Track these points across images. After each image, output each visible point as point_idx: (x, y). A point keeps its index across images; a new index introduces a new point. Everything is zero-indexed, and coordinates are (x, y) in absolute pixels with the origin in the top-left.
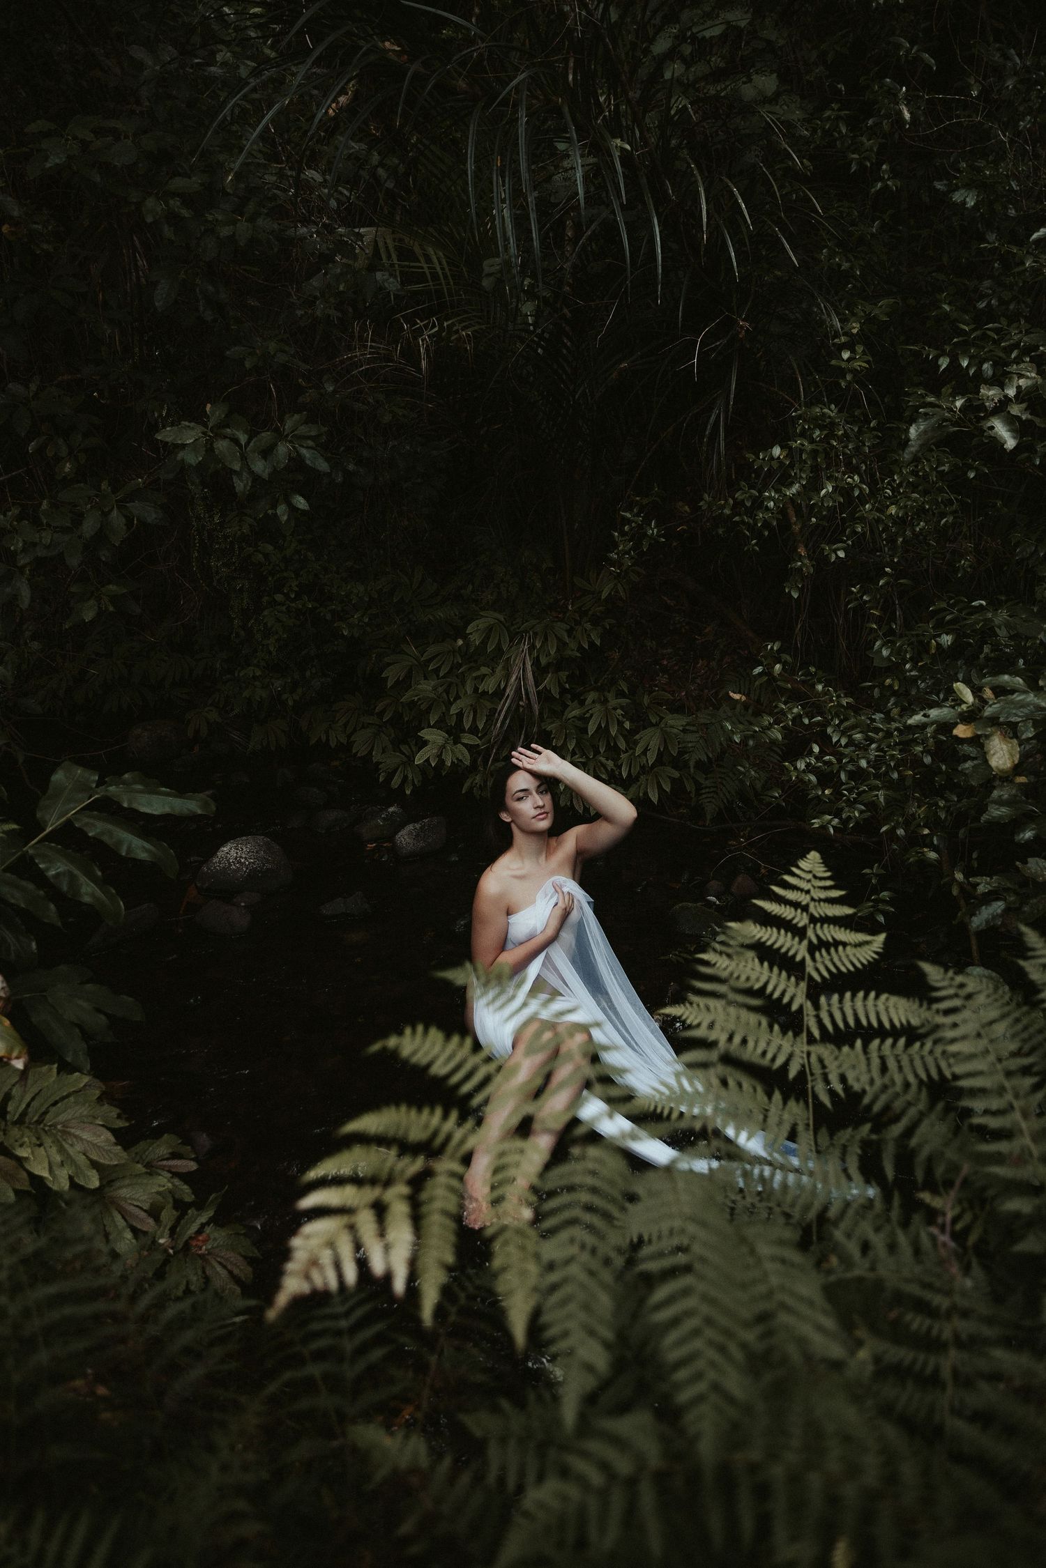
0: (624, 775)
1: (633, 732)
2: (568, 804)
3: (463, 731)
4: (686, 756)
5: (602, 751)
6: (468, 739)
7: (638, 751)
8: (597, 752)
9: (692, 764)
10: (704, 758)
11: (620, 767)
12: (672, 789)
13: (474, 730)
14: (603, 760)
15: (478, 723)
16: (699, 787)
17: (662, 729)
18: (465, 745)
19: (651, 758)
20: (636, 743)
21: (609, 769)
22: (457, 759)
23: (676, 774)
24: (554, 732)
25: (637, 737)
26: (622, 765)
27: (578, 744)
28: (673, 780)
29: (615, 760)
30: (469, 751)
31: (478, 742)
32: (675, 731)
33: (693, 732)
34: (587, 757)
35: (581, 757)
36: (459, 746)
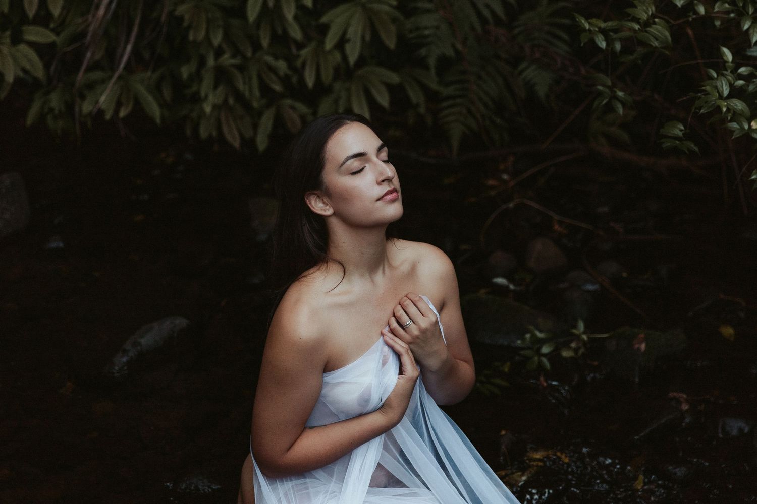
0: (310, 81)
1: (316, 12)
2: (215, 133)
3: (24, 20)
4: (423, 52)
5: (265, 43)
6: (36, 34)
7: (329, 44)
8: (257, 47)
9: (432, 61)
10: (450, 53)
11: (299, 72)
12: (392, 103)
13: (43, 18)
14: (269, 59)
15: (51, 7)
16: (432, 97)
17: (364, 6)
18: (31, 44)
19: (353, 53)
20: (324, 30)
21: (281, 73)
22: (24, 70)
23: (394, 78)
24: (187, 17)
25: (324, 19)
26: (304, 65)
27: (227, 36)
28: (390, 88)
29: (290, 60)
30: (41, 57)
31: (51, 37)
32: (385, 8)
33: (428, 11)
34: (244, 57)
35: (234, 56)
36: (23, 47)
